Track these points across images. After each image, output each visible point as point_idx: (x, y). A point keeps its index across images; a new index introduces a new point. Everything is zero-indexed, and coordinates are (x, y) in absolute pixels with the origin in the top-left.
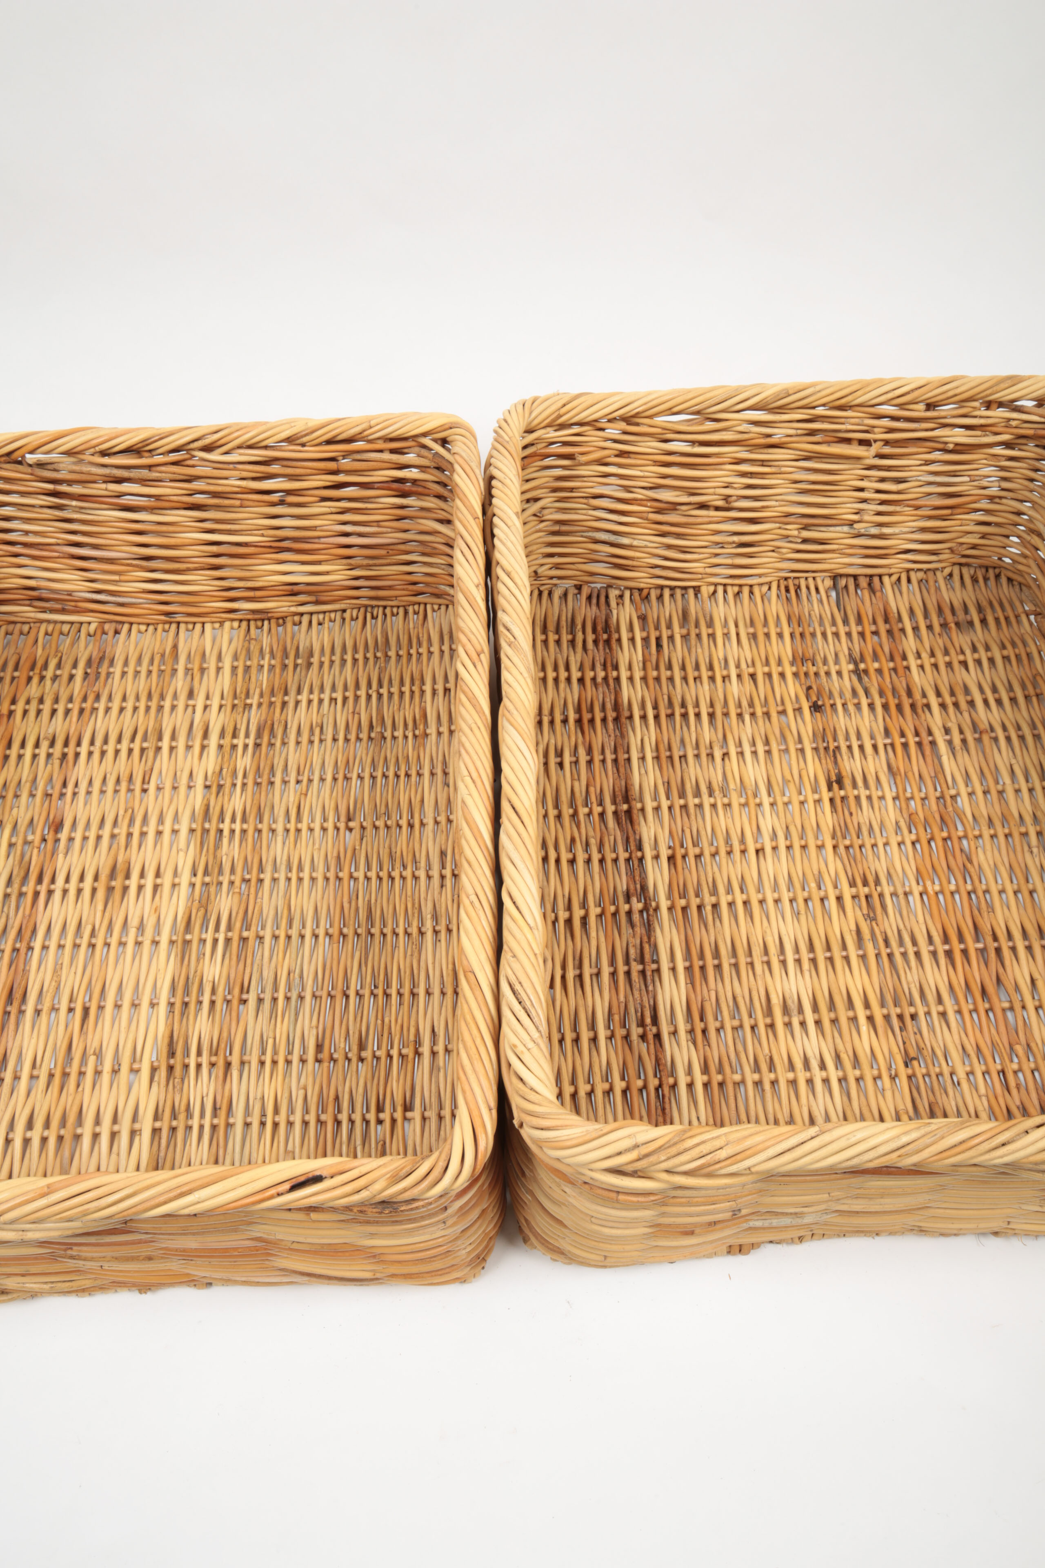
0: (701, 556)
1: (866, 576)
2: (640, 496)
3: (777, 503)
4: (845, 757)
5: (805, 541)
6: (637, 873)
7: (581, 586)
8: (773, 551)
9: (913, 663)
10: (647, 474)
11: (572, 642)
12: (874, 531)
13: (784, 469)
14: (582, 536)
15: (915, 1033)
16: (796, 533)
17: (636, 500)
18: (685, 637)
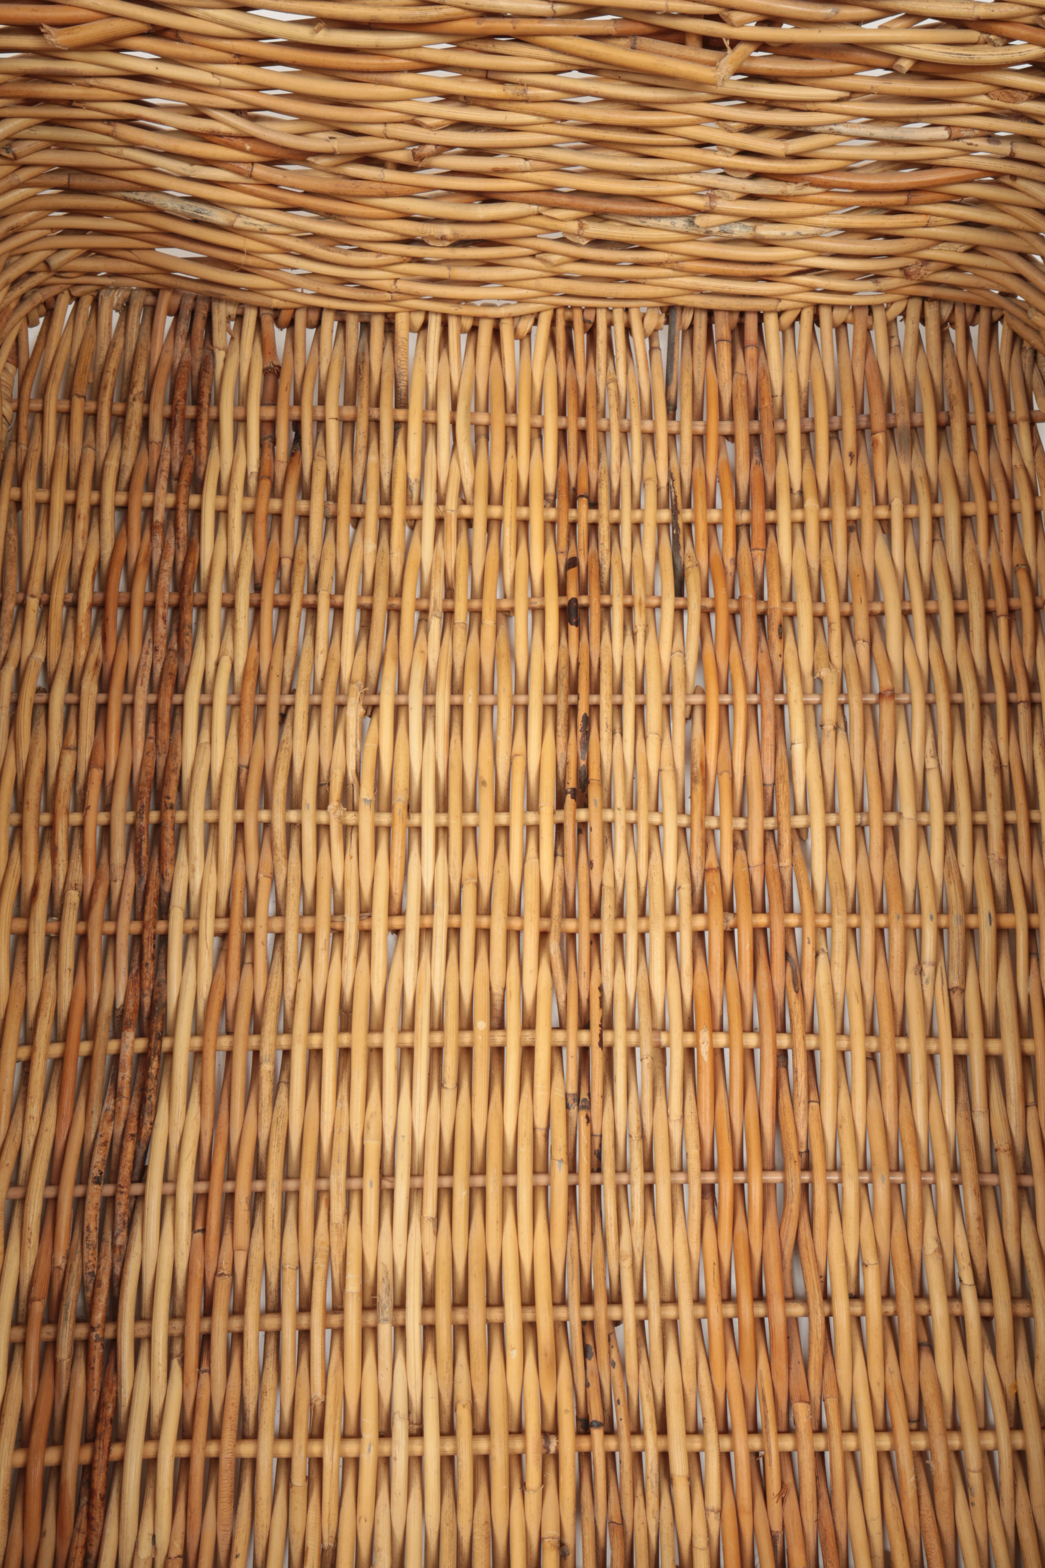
0: (383, 259)
1: (731, 312)
2: (223, 129)
3: (527, 164)
4: (605, 735)
5: (597, 242)
6: (149, 971)
7: (158, 290)
8: (533, 256)
9: (784, 515)
10: (226, 81)
11: (120, 420)
12: (739, 231)
13: (532, 92)
14: (125, 199)
15: (612, 1364)
16: (574, 226)
17: (219, 135)
18: (348, 425)
